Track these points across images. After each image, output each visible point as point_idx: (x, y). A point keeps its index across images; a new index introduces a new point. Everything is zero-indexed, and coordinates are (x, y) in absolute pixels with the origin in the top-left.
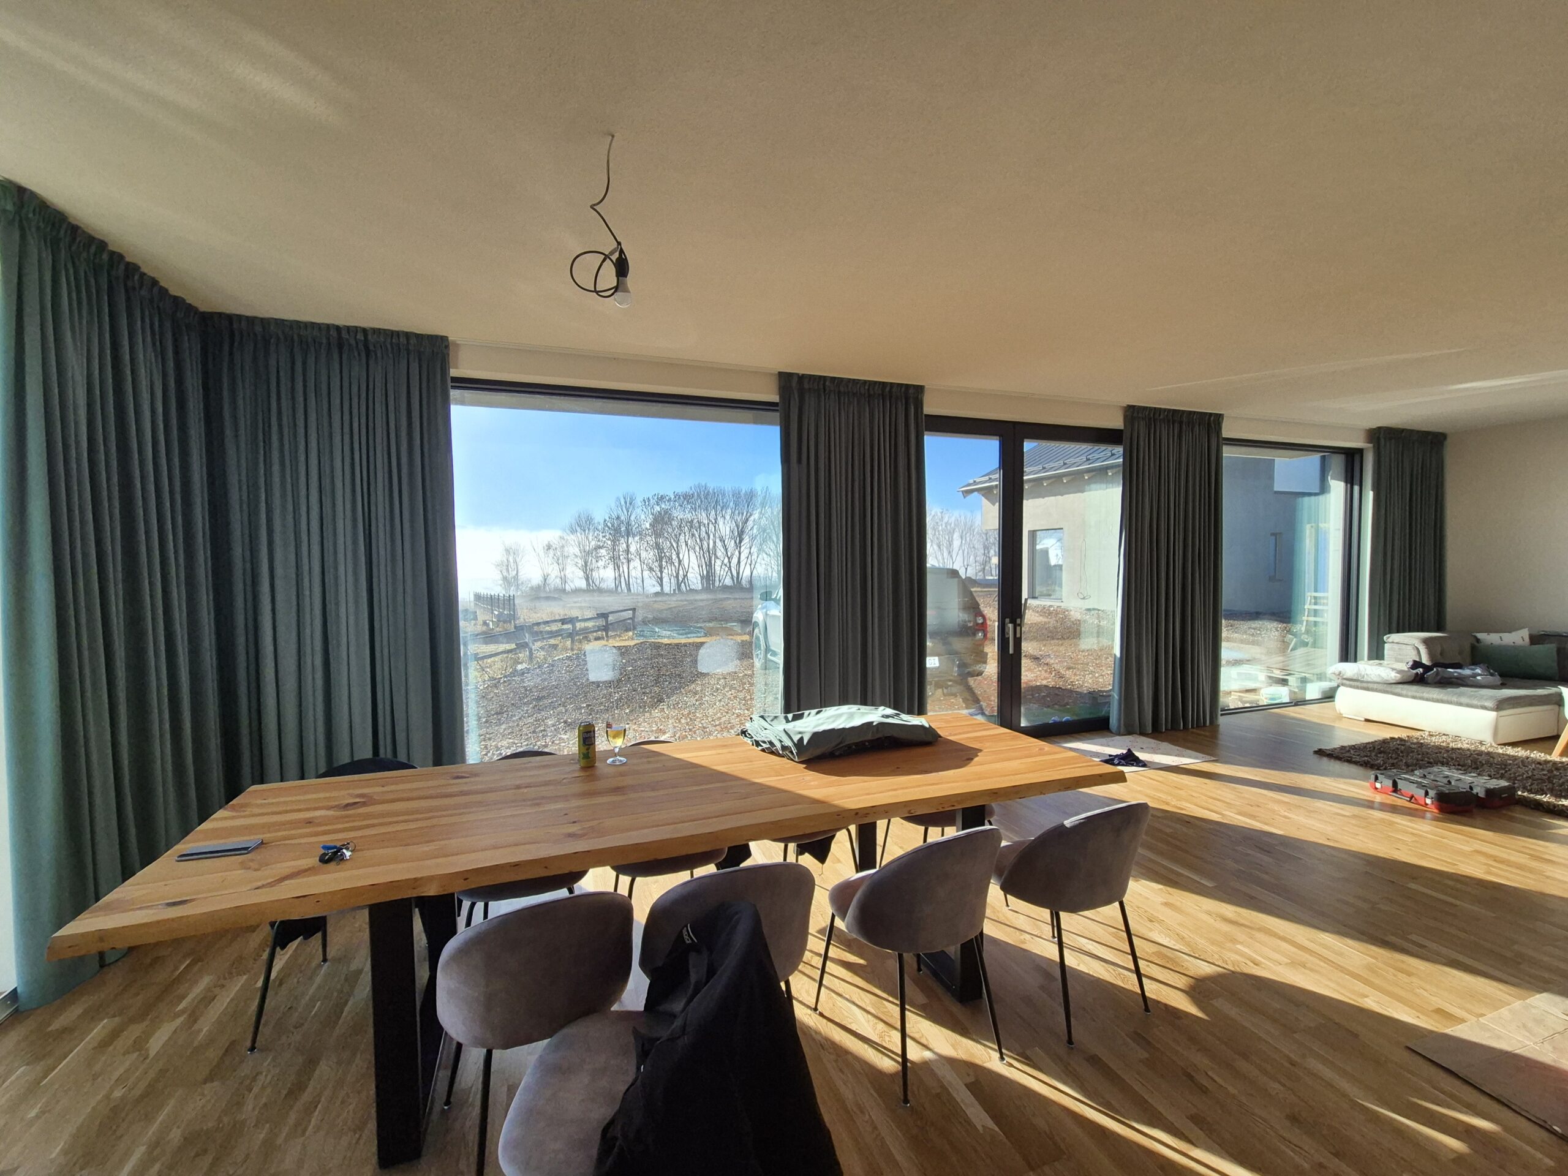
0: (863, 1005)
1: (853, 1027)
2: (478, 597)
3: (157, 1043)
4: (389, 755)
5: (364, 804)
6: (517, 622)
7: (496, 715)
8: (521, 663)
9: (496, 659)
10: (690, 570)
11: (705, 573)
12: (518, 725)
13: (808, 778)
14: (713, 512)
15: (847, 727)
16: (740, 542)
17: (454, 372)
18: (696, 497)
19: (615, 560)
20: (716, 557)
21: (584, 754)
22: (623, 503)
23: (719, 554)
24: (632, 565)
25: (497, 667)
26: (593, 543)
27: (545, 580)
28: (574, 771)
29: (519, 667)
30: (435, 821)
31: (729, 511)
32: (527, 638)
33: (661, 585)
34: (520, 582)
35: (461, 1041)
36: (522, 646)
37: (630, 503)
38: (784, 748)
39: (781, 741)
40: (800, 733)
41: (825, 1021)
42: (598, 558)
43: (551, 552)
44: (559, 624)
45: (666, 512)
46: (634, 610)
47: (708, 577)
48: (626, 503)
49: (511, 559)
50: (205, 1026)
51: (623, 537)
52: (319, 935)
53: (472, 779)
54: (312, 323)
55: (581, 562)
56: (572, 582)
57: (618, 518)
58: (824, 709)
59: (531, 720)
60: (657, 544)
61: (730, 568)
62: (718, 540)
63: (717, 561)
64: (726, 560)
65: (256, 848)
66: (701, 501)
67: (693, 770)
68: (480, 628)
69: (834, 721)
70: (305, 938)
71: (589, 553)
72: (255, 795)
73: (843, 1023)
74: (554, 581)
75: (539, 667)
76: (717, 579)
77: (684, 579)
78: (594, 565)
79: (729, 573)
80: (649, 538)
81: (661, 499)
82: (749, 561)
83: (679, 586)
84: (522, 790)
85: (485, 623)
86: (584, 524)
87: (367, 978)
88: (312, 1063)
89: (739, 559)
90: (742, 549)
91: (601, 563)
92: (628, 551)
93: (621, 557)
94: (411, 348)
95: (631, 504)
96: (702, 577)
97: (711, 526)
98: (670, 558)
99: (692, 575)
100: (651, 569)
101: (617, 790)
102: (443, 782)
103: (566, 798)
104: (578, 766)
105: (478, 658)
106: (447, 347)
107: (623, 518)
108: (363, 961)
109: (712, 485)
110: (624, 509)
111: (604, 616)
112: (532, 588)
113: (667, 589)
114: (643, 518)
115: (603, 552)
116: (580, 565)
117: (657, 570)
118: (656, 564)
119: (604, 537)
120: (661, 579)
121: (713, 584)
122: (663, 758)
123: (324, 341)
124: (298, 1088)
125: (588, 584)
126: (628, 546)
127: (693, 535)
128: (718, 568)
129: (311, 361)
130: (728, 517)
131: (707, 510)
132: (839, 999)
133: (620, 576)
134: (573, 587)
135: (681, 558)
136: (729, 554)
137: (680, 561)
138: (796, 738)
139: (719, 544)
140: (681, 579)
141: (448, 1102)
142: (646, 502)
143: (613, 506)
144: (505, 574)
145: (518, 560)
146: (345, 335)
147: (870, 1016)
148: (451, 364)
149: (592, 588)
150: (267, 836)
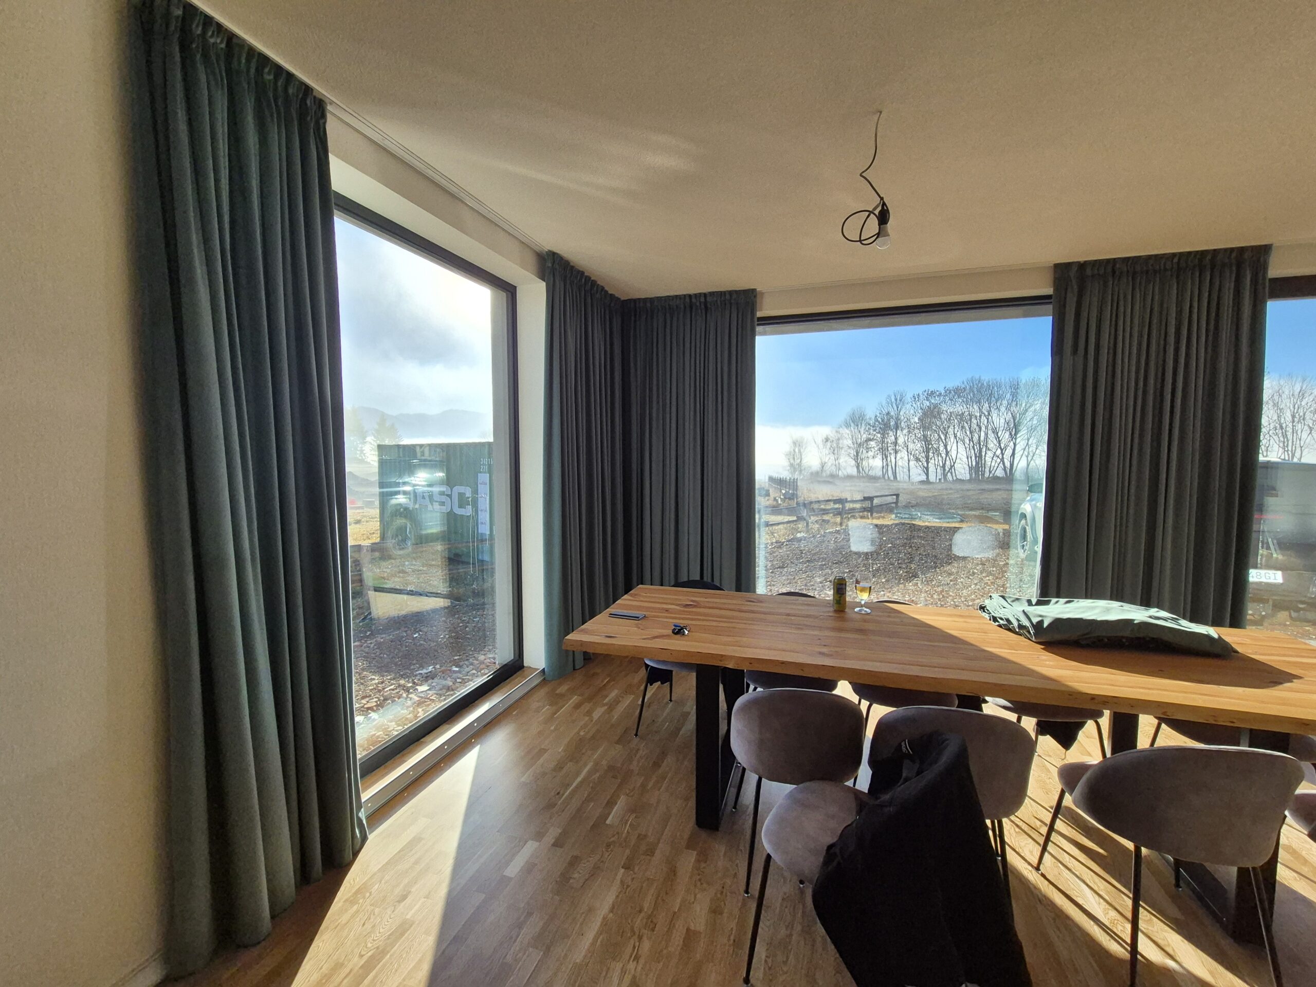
0: (1096, 888)
1: (1080, 901)
2: (771, 479)
3: (596, 714)
4: (709, 580)
5: (695, 606)
6: (799, 499)
7: (778, 567)
8: (800, 532)
9: (781, 526)
10: (958, 461)
11: (974, 464)
12: (794, 578)
13: (1044, 658)
14: (987, 405)
15: (1099, 619)
16: (1016, 434)
17: (759, 314)
18: (968, 391)
19: (884, 452)
20: (988, 449)
21: (837, 600)
22: (893, 400)
23: (991, 445)
24: (899, 456)
25: (781, 533)
26: (864, 436)
27: (823, 467)
28: (829, 612)
29: (799, 535)
30: (733, 625)
31: (1005, 402)
32: (804, 513)
33: (927, 474)
34: (803, 468)
35: (745, 766)
36: (800, 519)
37: (899, 400)
38: (1021, 627)
39: (1018, 620)
40: (1040, 616)
41: (1046, 882)
42: (868, 449)
43: (829, 444)
44: (832, 504)
45: (936, 406)
46: (897, 495)
47: (977, 468)
48: (896, 400)
49: (797, 450)
50: (616, 714)
51: (892, 430)
52: (668, 684)
53: (758, 604)
54: (677, 296)
55: (853, 452)
56: (845, 469)
57: (888, 413)
58: (1076, 600)
59: (804, 576)
60: (925, 436)
61: (1002, 460)
62: (990, 432)
63: (988, 452)
64: (999, 452)
65: (642, 618)
66: (974, 395)
67: (927, 629)
68: (771, 502)
69: (1084, 612)
70: (662, 683)
71: (860, 445)
72: (641, 590)
73: (1068, 892)
74: (830, 468)
75: (813, 536)
76: (987, 470)
77: (951, 468)
78: (864, 455)
79: (1001, 465)
80: (917, 431)
81: (932, 394)
82: (1026, 453)
83: (945, 475)
84: (789, 617)
85: (775, 499)
86: (856, 419)
87: (693, 718)
88: (663, 754)
89: (1014, 450)
90: (1018, 441)
91: (871, 454)
92: (896, 443)
93: (889, 449)
94: (733, 301)
95: (901, 400)
96: (970, 468)
97: (983, 418)
98: (937, 450)
99: (960, 465)
100: (917, 460)
101: (861, 631)
102: (739, 602)
103: (820, 628)
104: (832, 609)
105: (767, 524)
106: (755, 297)
107: (892, 413)
108: (691, 707)
109: (986, 378)
110: (894, 405)
111: (871, 499)
112: (812, 474)
113: (932, 478)
114: (911, 413)
115: (873, 444)
116: (852, 455)
117: (924, 460)
118: (923, 455)
119: (875, 430)
120: (927, 468)
121: (983, 475)
122: (903, 616)
123: (682, 306)
124: (657, 765)
125: (859, 471)
126: (896, 438)
127: (963, 427)
128: (988, 459)
129: (675, 319)
130: (1003, 409)
131: (980, 402)
132: (1067, 871)
133: (887, 465)
134: (845, 473)
135: (949, 448)
136: (1002, 446)
137: (947, 453)
138: (1035, 620)
139: (991, 436)
140: (947, 469)
141: (735, 807)
142: (916, 398)
143: (884, 403)
144: (792, 461)
145: (802, 450)
146: (694, 300)
147: (1102, 901)
148: (758, 309)
149: (863, 475)
150: (646, 613)
